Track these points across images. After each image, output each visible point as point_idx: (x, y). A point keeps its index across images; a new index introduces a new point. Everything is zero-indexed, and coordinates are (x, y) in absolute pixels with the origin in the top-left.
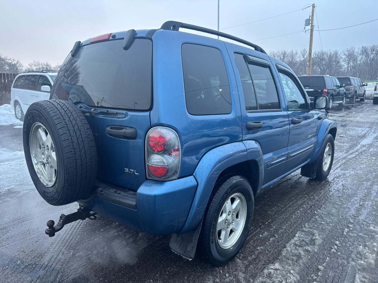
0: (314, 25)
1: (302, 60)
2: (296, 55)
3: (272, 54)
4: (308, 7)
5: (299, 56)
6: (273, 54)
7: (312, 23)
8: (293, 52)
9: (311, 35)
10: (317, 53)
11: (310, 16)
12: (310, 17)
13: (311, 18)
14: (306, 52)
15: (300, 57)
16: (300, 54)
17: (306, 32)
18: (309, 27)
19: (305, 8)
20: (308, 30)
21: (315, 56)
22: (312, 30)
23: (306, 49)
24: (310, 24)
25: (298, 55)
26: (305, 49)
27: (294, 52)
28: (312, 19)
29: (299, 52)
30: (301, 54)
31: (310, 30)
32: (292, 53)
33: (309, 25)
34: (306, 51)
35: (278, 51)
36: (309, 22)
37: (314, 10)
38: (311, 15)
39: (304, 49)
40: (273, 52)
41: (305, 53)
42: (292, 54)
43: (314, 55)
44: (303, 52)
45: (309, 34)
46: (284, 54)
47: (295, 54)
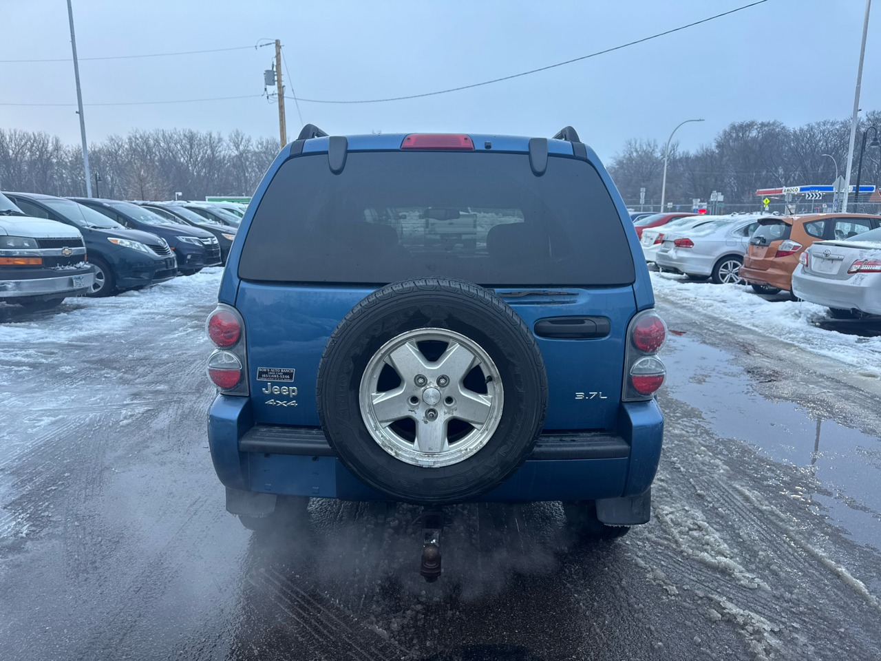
0: (284, 86)
1: (233, 154)
2: (219, 143)
3: (160, 136)
4: (266, 45)
5: (228, 145)
6: (164, 135)
7: (279, 81)
8: (213, 136)
9: (281, 107)
10: (264, 144)
11: (273, 65)
12: (273, 68)
13: (275, 69)
14: (240, 137)
15: (229, 149)
16: (229, 142)
17: (269, 97)
18: (273, 89)
19: (261, 46)
20: (273, 94)
21: (262, 148)
22: (281, 96)
23: (240, 131)
24: (276, 83)
25: (225, 144)
26: (237, 131)
27: (215, 135)
28: (279, 74)
29: (226, 138)
30: (230, 140)
31: (277, 96)
32: (209, 137)
33: (274, 84)
34: (241, 135)
35: (175, 129)
36: (273, 76)
37: (279, 53)
38: (275, 64)
39: (235, 131)
40: (163, 131)
41: (240, 139)
42: (210, 140)
43: (260, 146)
44: (233, 136)
45: (277, 104)
46: (191, 138)
47: (217, 141)
